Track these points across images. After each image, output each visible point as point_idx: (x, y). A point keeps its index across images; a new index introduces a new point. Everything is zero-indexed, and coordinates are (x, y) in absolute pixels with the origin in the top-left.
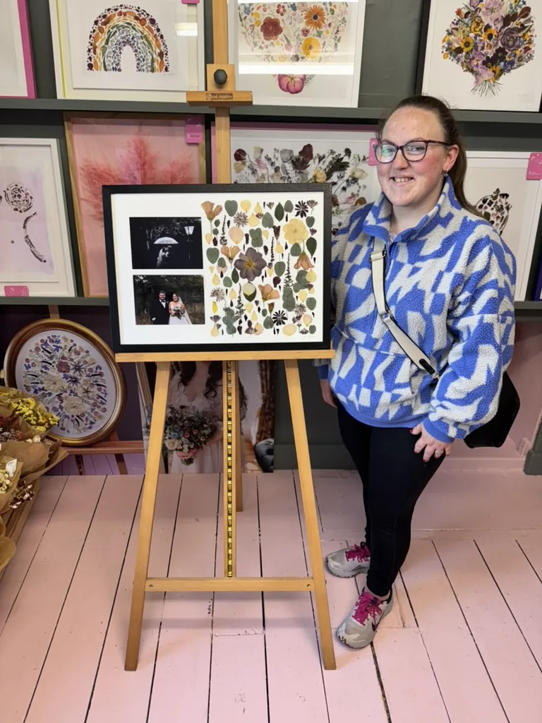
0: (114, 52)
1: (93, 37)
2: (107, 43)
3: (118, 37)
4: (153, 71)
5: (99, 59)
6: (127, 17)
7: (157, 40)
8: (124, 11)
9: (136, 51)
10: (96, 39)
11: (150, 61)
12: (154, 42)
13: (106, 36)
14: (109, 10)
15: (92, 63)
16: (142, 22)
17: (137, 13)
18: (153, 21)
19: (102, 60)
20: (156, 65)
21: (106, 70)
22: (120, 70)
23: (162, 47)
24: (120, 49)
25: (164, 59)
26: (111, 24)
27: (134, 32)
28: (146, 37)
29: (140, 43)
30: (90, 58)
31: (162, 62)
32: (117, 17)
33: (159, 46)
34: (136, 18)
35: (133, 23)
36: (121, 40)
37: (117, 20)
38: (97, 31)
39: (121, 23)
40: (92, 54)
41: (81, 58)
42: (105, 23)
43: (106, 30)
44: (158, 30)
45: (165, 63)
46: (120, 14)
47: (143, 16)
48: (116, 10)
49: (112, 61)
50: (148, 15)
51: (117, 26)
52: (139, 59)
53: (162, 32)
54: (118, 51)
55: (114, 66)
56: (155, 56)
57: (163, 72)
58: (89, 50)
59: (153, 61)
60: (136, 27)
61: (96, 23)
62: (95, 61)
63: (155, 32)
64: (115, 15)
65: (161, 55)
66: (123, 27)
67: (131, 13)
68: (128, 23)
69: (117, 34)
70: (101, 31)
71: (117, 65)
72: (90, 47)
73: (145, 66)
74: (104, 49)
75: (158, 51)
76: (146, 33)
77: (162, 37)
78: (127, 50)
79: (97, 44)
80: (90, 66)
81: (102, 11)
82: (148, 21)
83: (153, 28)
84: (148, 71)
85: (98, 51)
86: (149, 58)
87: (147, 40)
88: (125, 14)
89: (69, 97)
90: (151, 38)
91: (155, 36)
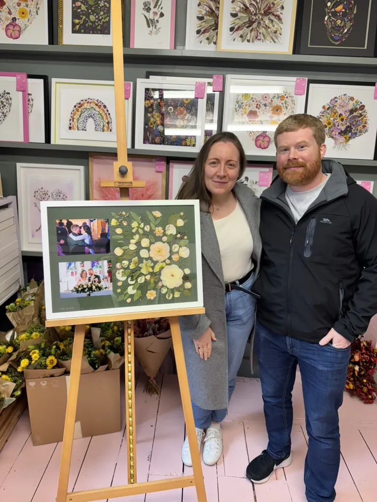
0: (84, 121)
1: (73, 114)
2: (80, 117)
3: (86, 114)
4: (103, 131)
5: (75, 124)
6: (91, 104)
7: (106, 116)
8: (90, 101)
9: (95, 121)
10: (74, 114)
11: (102, 126)
12: (105, 117)
13: (80, 113)
14: (82, 100)
15: (71, 126)
16: (100, 107)
17: (97, 102)
18: (105, 107)
19: (77, 125)
20: (105, 128)
21: (78, 130)
22: (86, 130)
23: (109, 120)
24: (87, 119)
25: (110, 125)
26: (83, 107)
27: (95, 111)
28: (101, 114)
29: (97, 117)
30: (70, 124)
31: (108, 127)
32: (86, 104)
33: (107, 119)
34: (96, 105)
35: (94, 107)
36: (88, 116)
37: (86, 106)
38: (75, 110)
39: (88, 107)
40: (71, 122)
41: (66, 123)
42: (80, 107)
43: (80, 110)
44: (108, 111)
45: (110, 127)
46: (88, 102)
47: (100, 104)
48: (86, 101)
49: (82, 125)
50: (103, 103)
51: (86, 109)
52: (96, 125)
53: (109, 112)
54: (85, 121)
55: (83, 128)
56: (105, 124)
57: (109, 132)
58: (70, 120)
59: (104, 126)
60: (96, 109)
61: (75, 106)
62: (73, 126)
63: (106, 112)
64: (85, 103)
65: (108, 123)
66: (89, 109)
67: (94, 102)
68: (92, 107)
69: (86, 112)
70: (77, 110)
71: (84, 127)
72: (71, 118)
73: (99, 129)
74: (78, 120)
75: (107, 121)
76: (101, 112)
77: (109, 114)
78: (90, 120)
79: (75, 117)
80: (70, 128)
81: (78, 101)
82: (102, 107)
83: (105, 110)
84: (101, 131)
85: (75, 120)
86: (102, 124)
87: (101, 115)
88: (90, 103)
89: (57, 143)
90: (103, 115)
91: (106, 114)
